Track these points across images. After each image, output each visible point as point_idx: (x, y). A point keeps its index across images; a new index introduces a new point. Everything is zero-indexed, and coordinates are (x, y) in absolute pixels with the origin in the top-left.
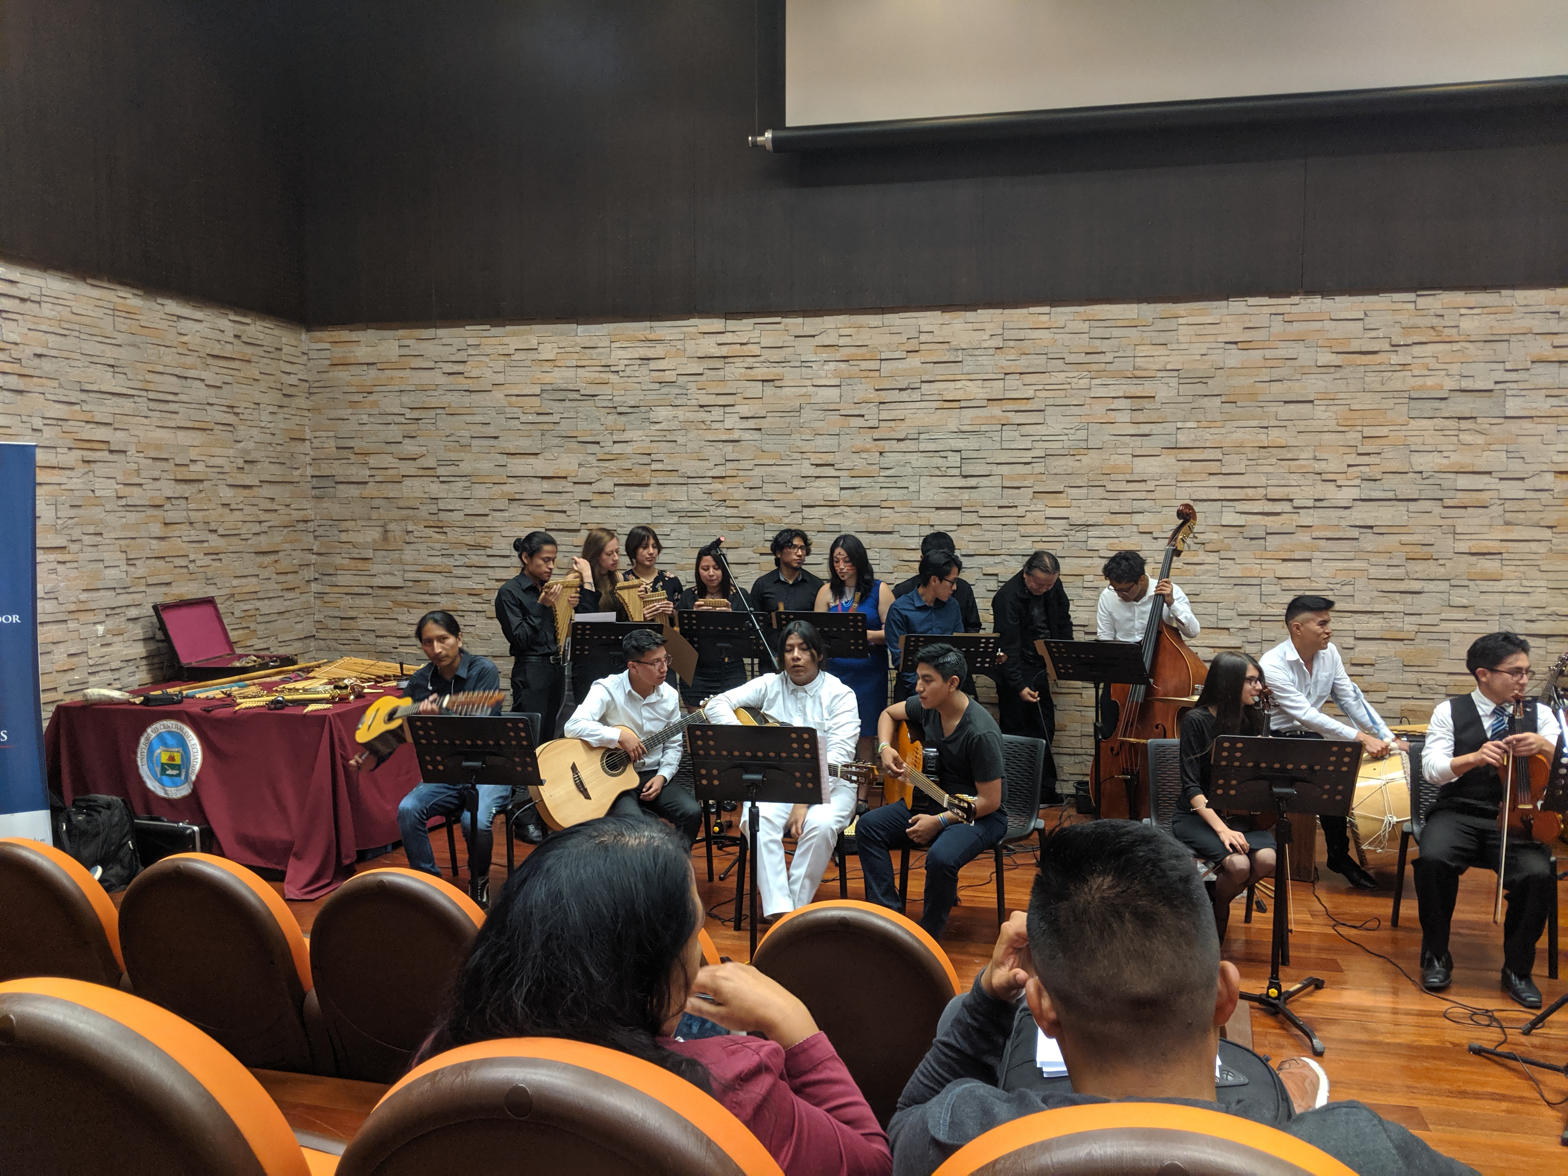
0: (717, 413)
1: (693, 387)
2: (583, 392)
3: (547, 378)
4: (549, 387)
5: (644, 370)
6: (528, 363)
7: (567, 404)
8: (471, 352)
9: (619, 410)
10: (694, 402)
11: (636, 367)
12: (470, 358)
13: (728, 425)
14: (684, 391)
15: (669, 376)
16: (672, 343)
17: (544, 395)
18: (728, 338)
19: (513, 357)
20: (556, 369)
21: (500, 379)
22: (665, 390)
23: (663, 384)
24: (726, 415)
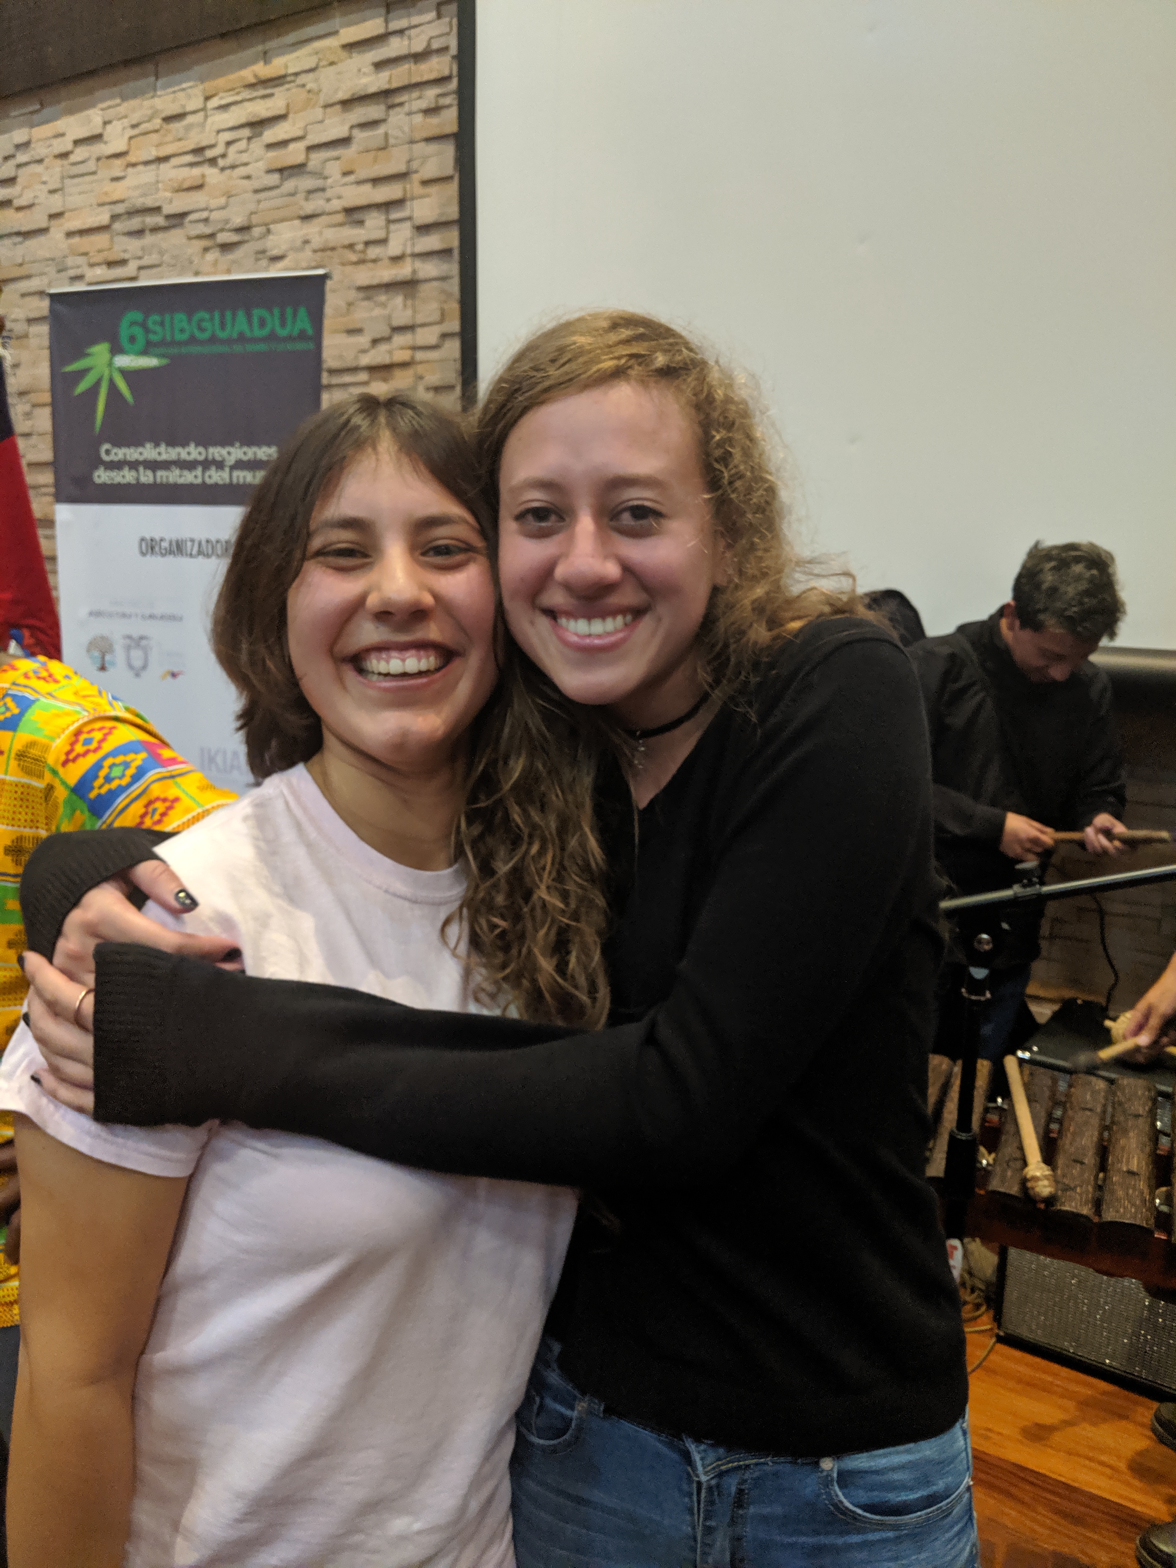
0: (374, 223)
1: (334, 170)
2: (168, 210)
3: (118, 191)
4: (120, 209)
5: (257, 146)
6: (91, 166)
7: (149, 239)
8: (21, 158)
9: (223, 238)
10: (337, 205)
11: (242, 145)
12: (22, 172)
13: (394, 247)
14: (319, 183)
15: (295, 154)
16: (300, 80)
17: (118, 226)
18: (395, 47)
19: (73, 158)
20: (130, 170)
21: (56, 203)
22: (290, 185)
23: (286, 173)
24: (393, 227)
